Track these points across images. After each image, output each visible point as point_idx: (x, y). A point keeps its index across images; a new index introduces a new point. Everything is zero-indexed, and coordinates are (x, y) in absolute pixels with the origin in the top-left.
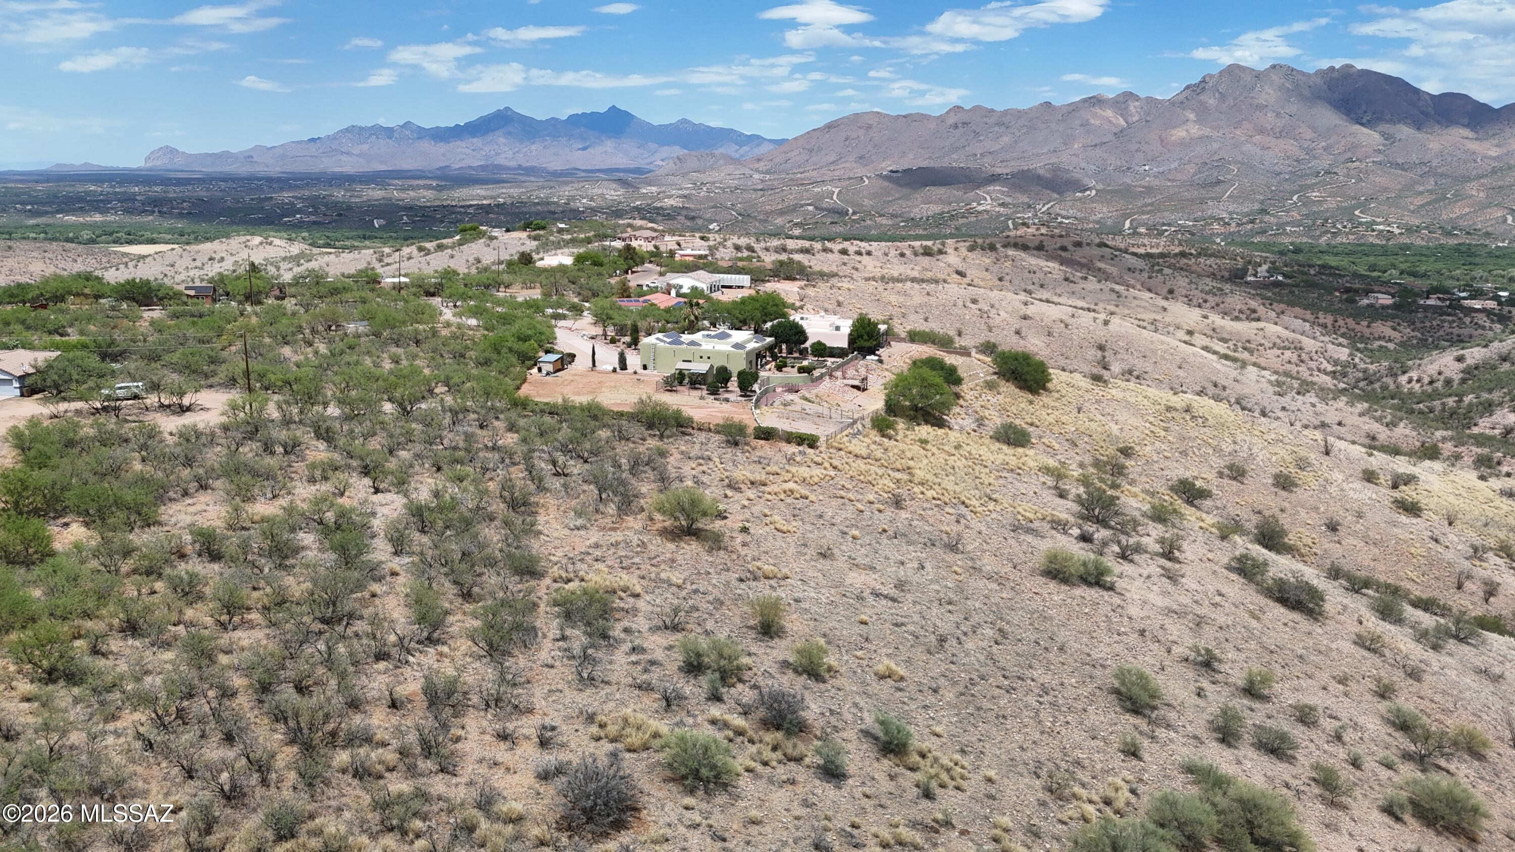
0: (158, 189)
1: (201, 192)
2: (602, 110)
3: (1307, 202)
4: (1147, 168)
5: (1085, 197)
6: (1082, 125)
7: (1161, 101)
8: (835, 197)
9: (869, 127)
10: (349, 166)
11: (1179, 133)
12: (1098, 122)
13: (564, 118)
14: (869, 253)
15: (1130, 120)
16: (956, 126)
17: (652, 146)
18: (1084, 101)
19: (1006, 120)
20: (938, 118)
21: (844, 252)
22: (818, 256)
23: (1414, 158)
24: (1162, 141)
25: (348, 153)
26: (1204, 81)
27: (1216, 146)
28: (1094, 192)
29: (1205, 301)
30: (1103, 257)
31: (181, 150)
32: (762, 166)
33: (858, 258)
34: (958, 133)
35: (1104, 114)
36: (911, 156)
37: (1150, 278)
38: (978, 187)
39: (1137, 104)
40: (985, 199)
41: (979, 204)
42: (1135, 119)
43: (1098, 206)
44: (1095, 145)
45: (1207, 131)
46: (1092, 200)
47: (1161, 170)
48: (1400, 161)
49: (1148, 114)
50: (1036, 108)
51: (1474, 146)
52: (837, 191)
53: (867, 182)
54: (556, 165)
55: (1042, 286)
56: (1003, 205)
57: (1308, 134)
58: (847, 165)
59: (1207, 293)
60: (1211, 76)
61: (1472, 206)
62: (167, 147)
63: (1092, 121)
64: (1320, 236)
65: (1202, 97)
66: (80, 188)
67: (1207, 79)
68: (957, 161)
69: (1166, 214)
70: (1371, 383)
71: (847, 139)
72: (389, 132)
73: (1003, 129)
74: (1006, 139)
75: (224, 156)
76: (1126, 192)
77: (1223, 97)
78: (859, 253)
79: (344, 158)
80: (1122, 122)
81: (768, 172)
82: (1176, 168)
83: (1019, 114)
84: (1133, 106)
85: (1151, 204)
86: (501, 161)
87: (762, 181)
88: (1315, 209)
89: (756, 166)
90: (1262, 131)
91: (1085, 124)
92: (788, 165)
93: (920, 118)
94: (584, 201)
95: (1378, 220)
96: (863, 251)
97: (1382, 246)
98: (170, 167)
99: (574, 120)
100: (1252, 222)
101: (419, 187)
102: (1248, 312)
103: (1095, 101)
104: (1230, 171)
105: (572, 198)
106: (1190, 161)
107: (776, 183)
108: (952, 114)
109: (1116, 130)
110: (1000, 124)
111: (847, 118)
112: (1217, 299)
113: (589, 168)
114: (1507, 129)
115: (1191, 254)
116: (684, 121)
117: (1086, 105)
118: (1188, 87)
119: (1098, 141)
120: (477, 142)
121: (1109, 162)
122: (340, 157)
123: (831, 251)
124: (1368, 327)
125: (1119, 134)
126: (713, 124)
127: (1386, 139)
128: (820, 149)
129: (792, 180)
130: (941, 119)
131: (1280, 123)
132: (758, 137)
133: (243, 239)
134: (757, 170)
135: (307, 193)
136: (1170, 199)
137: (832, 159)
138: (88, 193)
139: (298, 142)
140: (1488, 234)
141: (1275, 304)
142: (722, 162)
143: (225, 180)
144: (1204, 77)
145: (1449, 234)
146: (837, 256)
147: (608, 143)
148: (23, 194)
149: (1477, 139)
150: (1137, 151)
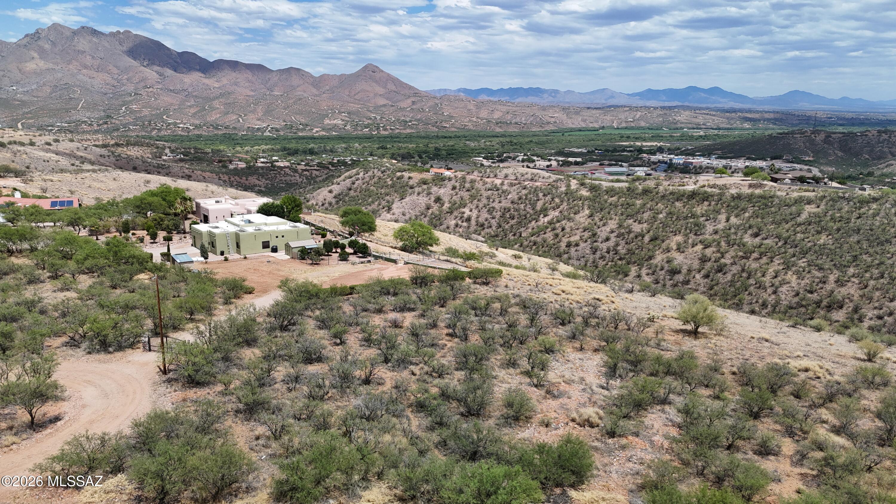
3: (132, 112)
4: (15, 88)
7: (9, 44)
11: (31, 66)
23: (178, 87)
24: (20, 70)
26: (37, 32)
27: (60, 75)
45: (51, 66)
47: (25, 89)
48: (172, 88)
51: (206, 81)
57: (115, 71)
60: (43, 30)
61: (220, 114)
64: (151, 131)
65: (40, 43)
67: (40, 31)
69: (45, 119)
77: (54, 44)
82: (36, 89)
88: (138, 115)
90: (86, 67)
95: (178, 121)
97: (187, 136)
100: (106, 123)
104: (74, 92)
106: (44, 84)
114: (219, 73)
115: (123, 144)
118: (27, 36)
124: (247, 180)
127: (160, 76)
131: (97, 62)
136: (42, 109)
140: (235, 128)
144: (37, 30)
145: (217, 129)
149: (206, 77)
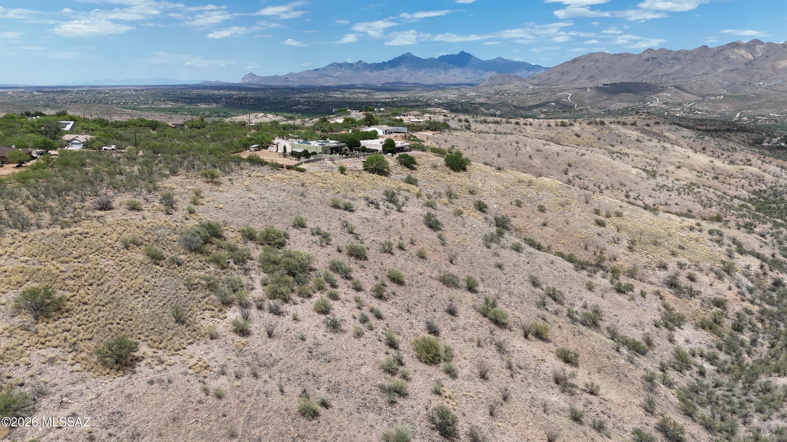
0: (243, 93)
1: (260, 95)
2: (457, 53)
4: (761, 83)
5: (716, 100)
6: (725, 59)
7: (777, 45)
8: (569, 98)
9: (597, 61)
10: (330, 82)
12: (735, 57)
13: (437, 58)
14: (531, 124)
15: (756, 56)
16: (648, 60)
17: (481, 71)
18: (728, 45)
19: (678, 56)
20: (638, 55)
21: (517, 123)
22: (503, 125)
24: (773, 68)
25: (331, 76)
28: (722, 97)
29: (722, 154)
30: (670, 130)
31: (257, 75)
32: (535, 81)
33: (524, 126)
34: (649, 63)
35: (740, 52)
36: (620, 76)
37: (694, 141)
38: (653, 94)
39: (761, 46)
40: (656, 100)
41: (651, 103)
42: (760, 55)
43: (723, 105)
44: (732, 71)
46: (720, 101)
47: (770, 84)
49: (768, 52)
50: (698, 49)
52: (570, 95)
53: (589, 90)
54: (430, 82)
55: (621, 143)
56: (666, 104)
58: (582, 81)
59: (724, 150)
62: (251, 73)
63: (732, 56)
66: (211, 92)
68: (647, 79)
69: (764, 110)
70: (777, 197)
71: (583, 67)
72: (351, 65)
73: (676, 61)
74: (677, 67)
75: (275, 78)
76: (744, 98)
78: (526, 124)
79: (329, 79)
80: (751, 57)
81: (538, 85)
82: (779, 84)
83: (687, 53)
84: (759, 48)
85: (757, 104)
86: (404, 80)
87: (533, 89)
89: (532, 81)
91: (727, 58)
92: (549, 81)
93: (628, 55)
94: (436, 100)
96: (528, 123)
98: (252, 83)
99: (442, 59)
101: (359, 93)
102: (746, 161)
103: (736, 45)
105: (431, 99)
107: (540, 91)
108: (646, 53)
109: (746, 62)
110: (674, 58)
111: (585, 56)
112: (729, 153)
113: (447, 83)
116: (499, 58)
117: (729, 47)
119: (734, 68)
120: (392, 70)
121: (738, 80)
122: (327, 78)
123: (511, 123)
125: (749, 64)
126: (515, 60)
128: (568, 72)
129: (550, 89)
130: (640, 56)
132: (539, 66)
133: (256, 114)
134: (532, 84)
135: (307, 95)
136: (770, 101)
137: (574, 78)
138: (213, 95)
139: (308, 71)
141: (767, 157)
142: (514, 79)
143: (273, 89)
146: (513, 125)
147: (458, 70)
148: (187, 94)
150: (756, 73)
